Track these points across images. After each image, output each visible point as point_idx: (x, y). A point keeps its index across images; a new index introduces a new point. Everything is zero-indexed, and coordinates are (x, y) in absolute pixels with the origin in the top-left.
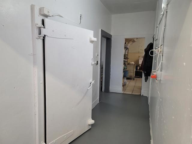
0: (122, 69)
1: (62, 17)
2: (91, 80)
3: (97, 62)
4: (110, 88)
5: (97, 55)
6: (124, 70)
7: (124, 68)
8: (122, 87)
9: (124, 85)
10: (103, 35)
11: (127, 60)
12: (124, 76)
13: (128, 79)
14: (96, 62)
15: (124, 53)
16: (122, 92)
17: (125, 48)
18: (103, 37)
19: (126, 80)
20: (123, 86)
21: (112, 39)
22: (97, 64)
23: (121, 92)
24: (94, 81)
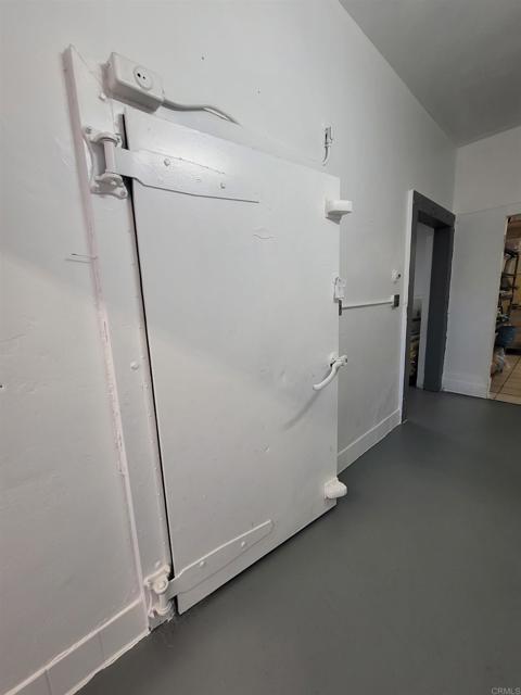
0: (493, 321)
1: (232, 121)
2: (332, 356)
3: (397, 297)
4: (443, 378)
5: (395, 275)
6: (497, 324)
7: (499, 319)
8: (490, 380)
9: (496, 372)
10: (420, 212)
11: (510, 293)
12: (498, 345)
13: (509, 352)
14: (392, 299)
15: (501, 270)
16: (489, 396)
17: (506, 251)
18: (420, 221)
19: (503, 357)
20: (492, 375)
21: (456, 227)
22: (397, 303)
23: (486, 394)
24: (344, 357)
